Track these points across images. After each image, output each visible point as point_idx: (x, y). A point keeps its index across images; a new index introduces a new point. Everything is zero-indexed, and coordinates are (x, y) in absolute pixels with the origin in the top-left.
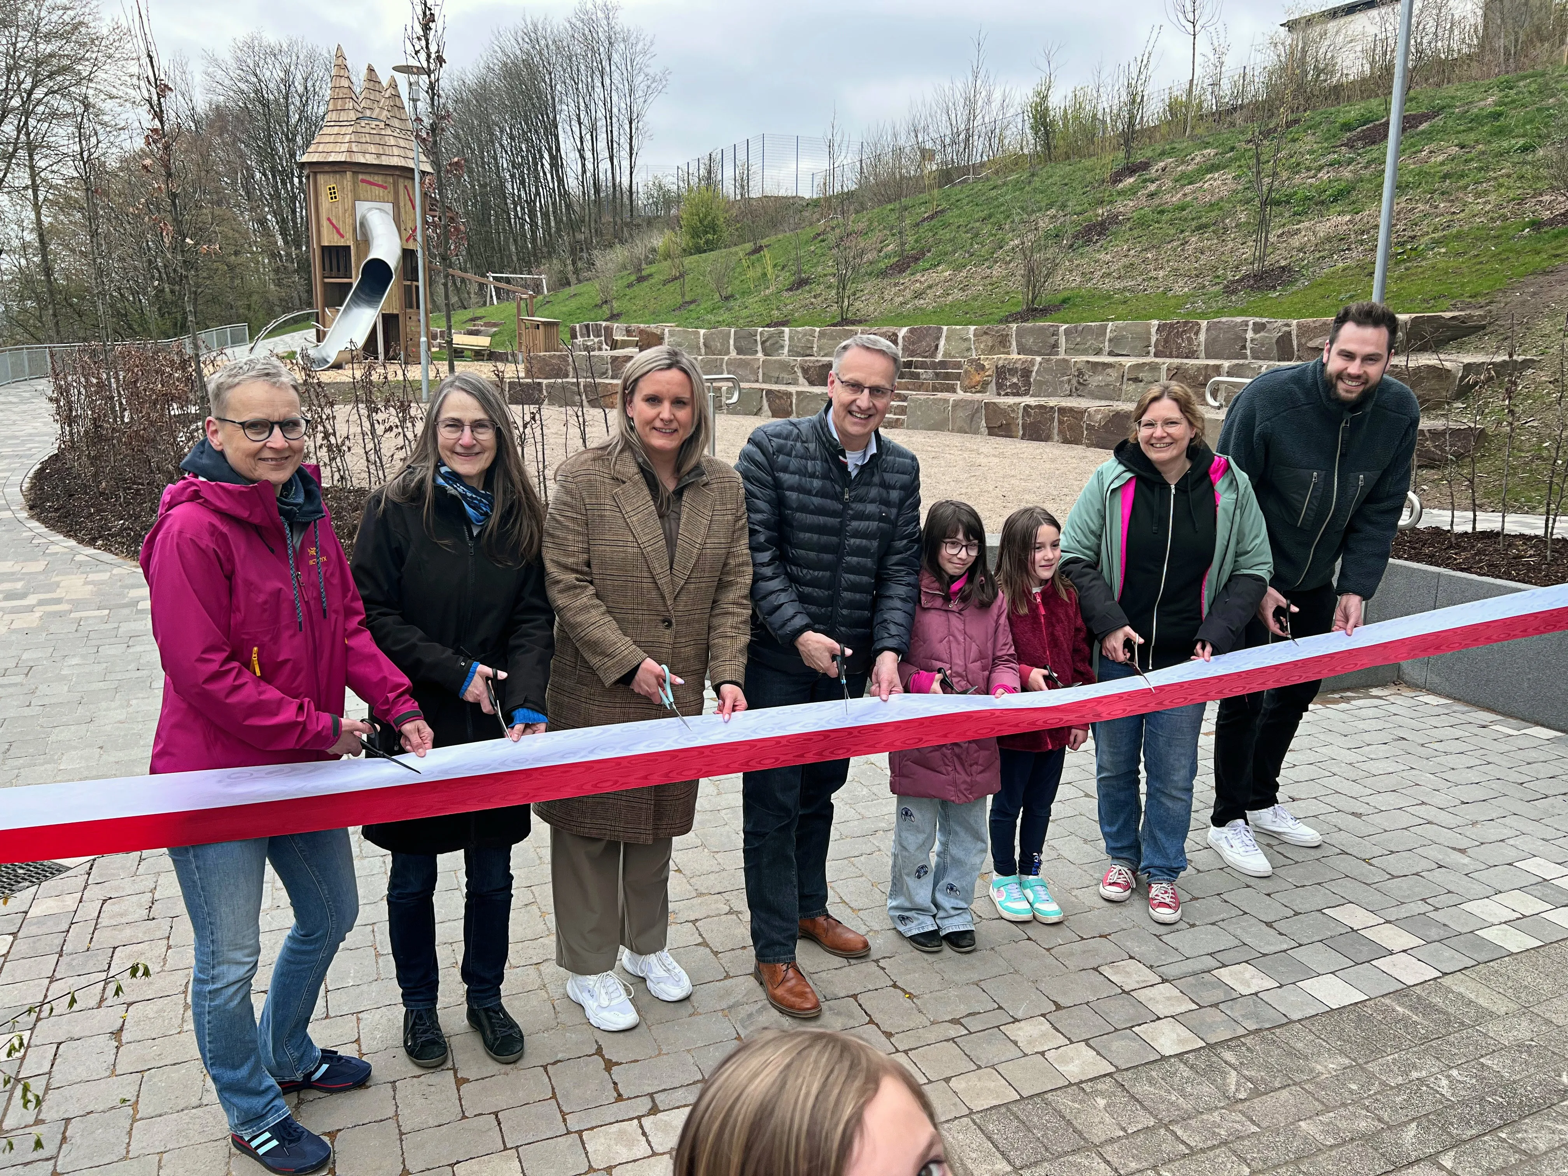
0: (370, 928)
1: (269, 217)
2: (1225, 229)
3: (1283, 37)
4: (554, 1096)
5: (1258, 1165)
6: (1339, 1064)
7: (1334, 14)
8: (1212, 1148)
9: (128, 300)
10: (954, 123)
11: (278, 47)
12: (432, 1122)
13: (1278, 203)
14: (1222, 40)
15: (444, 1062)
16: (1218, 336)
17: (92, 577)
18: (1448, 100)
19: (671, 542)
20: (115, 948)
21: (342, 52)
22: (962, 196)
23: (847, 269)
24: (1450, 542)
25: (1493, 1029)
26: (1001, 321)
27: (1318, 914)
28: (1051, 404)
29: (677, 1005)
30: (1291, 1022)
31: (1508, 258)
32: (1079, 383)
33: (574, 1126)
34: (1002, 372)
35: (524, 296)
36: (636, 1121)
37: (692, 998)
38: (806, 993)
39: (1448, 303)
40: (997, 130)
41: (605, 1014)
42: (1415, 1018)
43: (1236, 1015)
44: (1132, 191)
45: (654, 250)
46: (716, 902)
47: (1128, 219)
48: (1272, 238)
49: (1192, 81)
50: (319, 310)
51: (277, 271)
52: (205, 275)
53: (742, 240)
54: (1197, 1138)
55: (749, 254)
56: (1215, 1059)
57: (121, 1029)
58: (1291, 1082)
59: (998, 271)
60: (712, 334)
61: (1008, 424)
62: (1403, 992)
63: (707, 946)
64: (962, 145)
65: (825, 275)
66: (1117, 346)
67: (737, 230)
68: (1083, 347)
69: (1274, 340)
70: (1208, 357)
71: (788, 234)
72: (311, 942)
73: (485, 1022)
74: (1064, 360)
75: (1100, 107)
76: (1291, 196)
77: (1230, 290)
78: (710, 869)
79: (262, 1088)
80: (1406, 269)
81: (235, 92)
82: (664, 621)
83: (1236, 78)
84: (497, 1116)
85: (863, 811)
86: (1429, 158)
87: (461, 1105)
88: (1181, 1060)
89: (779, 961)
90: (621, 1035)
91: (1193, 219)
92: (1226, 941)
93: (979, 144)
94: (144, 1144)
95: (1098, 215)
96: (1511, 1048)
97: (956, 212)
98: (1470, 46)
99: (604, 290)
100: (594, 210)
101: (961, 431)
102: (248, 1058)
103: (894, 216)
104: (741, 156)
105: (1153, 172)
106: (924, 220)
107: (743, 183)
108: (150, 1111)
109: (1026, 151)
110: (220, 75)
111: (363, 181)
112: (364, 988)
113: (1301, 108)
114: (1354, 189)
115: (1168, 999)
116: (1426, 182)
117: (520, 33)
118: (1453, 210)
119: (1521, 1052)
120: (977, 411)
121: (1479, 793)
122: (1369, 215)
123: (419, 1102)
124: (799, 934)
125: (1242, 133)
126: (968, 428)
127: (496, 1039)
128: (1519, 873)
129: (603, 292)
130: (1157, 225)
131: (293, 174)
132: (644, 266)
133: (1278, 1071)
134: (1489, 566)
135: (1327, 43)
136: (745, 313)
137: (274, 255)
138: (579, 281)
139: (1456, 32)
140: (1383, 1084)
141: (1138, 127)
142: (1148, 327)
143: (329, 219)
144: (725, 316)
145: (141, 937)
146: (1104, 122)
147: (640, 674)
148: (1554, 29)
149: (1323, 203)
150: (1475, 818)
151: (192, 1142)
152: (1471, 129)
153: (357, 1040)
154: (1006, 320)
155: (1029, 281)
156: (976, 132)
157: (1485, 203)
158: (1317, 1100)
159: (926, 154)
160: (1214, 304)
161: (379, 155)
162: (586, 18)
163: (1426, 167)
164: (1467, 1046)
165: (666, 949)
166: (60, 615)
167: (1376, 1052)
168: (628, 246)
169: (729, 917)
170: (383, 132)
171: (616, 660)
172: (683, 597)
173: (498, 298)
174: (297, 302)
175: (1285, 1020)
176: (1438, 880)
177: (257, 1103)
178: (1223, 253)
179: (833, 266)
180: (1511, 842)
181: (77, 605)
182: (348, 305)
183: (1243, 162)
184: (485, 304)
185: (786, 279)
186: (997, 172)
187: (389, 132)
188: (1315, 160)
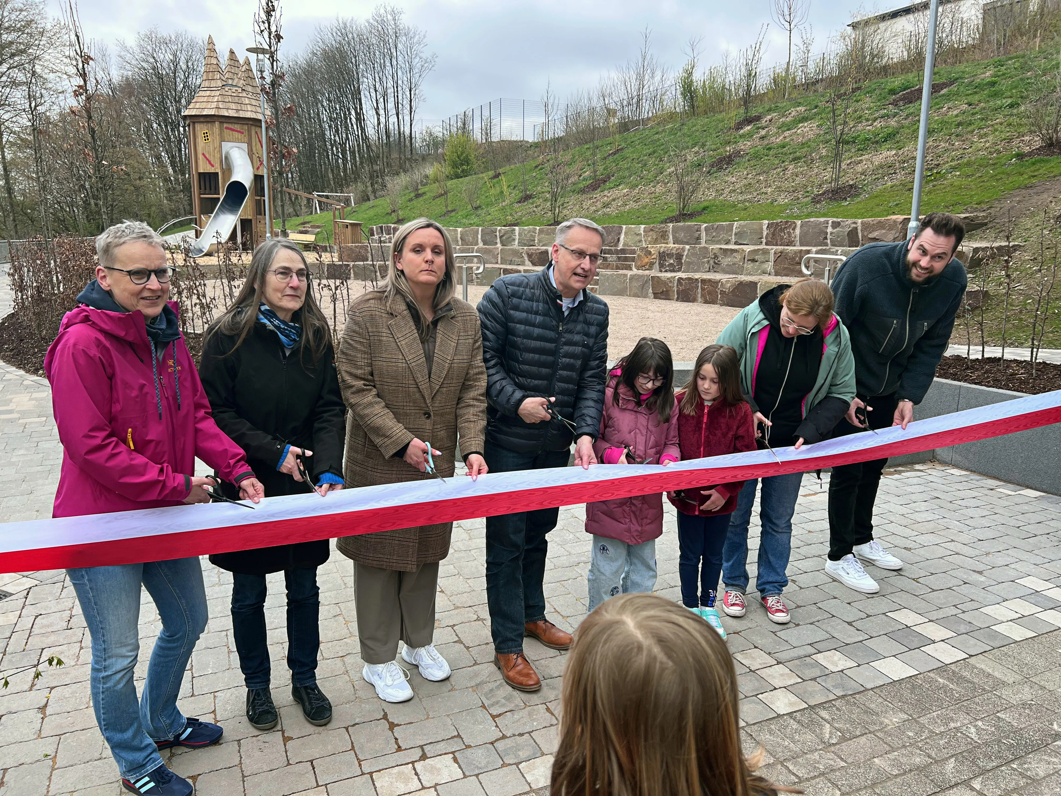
0: (225, 633)
1: (163, 154)
2: (812, 160)
3: (849, 33)
4: (353, 748)
5: (846, 789)
6: (900, 718)
7: (883, 18)
8: (814, 777)
9: (66, 211)
10: (629, 91)
11: (168, 38)
12: (266, 768)
13: (847, 143)
14: (809, 35)
15: (275, 726)
16: (808, 231)
17: (35, 395)
18: (960, 74)
19: (429, 358)
20: (43, 649)
21: (212, 40)
22: (635, 139)
23: (557, 188)
24: (967, 365)
25: (1005, 693)
26: (662, 222)
27: (883, 616)
28: (696, 277)
29: (440, 683)
30: (867, 690)
31: (1001, 178)
32: (715, 263)
33: (366, 769)
34: (663, 256)
35: (338, 207)
36: (410, 765)
37: (451, 679)
38: (530, 674)
39: (961, 208)
40: (658, 96)
41: (389, 691)
42: (951, 686)
43: (828, 686)
44: (750, 135)
45: (427, 177)
46: (468, 612)
47: (747, 154)
48: (844, 166)
49: (788, 63)
50: (197, 217)
51: (168, 190)
52: (118, 193)
53: (487, 169)
54: (803, 771)
55: (491, 178)
56: (814, 716)
57: (46, 706)
58: (867, 731)
59: (659, 189)
60: (466, 231)
61: (667, 291)
62: (943, 669)
63: (462, 643)
64: (635, 105)
65: (543, 192)
66: (741, 238)
67: (483, 163)
68: (717, 239)
69: (846, 233)
70: (801, 245)
71: (518, 165)
72: (174, 641)
73: (305, 697)
74: (704, 247)
75: (727, 80)
76: (855, 138)
77: (816, 200)
78: (464, 590)
79: (143, 745)
80: (934, 186)
81: (140, 69)
82: (425, 414)
83: (818, 61)
84: (312, 763)
85: (570, 550)
86: (948, 112)
87: (287, 756)
88: (791, 717)
89: (511, 652)
90: (401, 705)
91: (790, 154)
92: (821, 635)
93: (646, 105)
94: (60, 786)
95: (726, 151)
96: (1018, 705)
97: (631, 149)
98: (974, 39)
99: (393, 203)
100: (386, 150)
101: (636, 296)
102: (131, 725)
103: (588, 153)
104: (486, 113)
105: (763, 122)
106: (610, 155)
107: (487, 132)
108: (65, 763)
109: (678, 110)
110: (128, 57)
111: (227, 128)
112: (220, 675)
113: (862, 81)
114: (898, 133)
115: (782, 675)
116: (946, 128)
117: (335, 29)
118: (964, 146)
119: (1025, 709)
120: (646, 282)
121: (989, 534)
122: (908, 150)
123: (257, 754)
124: (525, 634)
125: (823, 96)
126: (640, 294)
127: (312, 709)
128: (1019, 587)
129: (392, 204)
130: (766, 158)
131: (179, 125)
132: (420, 187)
133: (858, 724)
134: (994, 381)
135: (879, 37)
136: (489, 218)
137: (166, 180)
138: (376, 198)
139: (964, 29)
140: (931, 731)
141: (753, 93)
142: (761, 225)
143: (203, 154)
144: (475, 220)
145: (62, 641)
146: (730, 90)
147: (410, 450)
148: (1029, 27)
149: (877, 142)
150: (988, 550)
151: (95, 784)
152: (976, 93)
153: (214, 712)
154: (665, 221)
155: (681, 195)
156: (644, 97)
157: (986, 142)
158: (886, 743)
159: (611, 112)
160: (805, 210)
161: (237, 110)
162: (379, 19)
163: (946, 119)
164: (987, 705)
165: (432, 645)
166: (11, 421)
167: (925, 710)
168: (408, 174)
169: (477, 622)
170: (241, 95)
171: (393, 440)
172: (438, 398)
173: (321, 209)
174: (182, 211)
175: (863, 689)
176: (965, 592)
177: (139, 756)
178: (811, 176)
179: (548, 186)
180: (1013, 566)
181: (24, 414)
182: (217, 212)
183: (823, 115)
184: (311, 213)
185: (517, 195)
186: (658, 124)
187: (244, 95)
188: (871, 114)
